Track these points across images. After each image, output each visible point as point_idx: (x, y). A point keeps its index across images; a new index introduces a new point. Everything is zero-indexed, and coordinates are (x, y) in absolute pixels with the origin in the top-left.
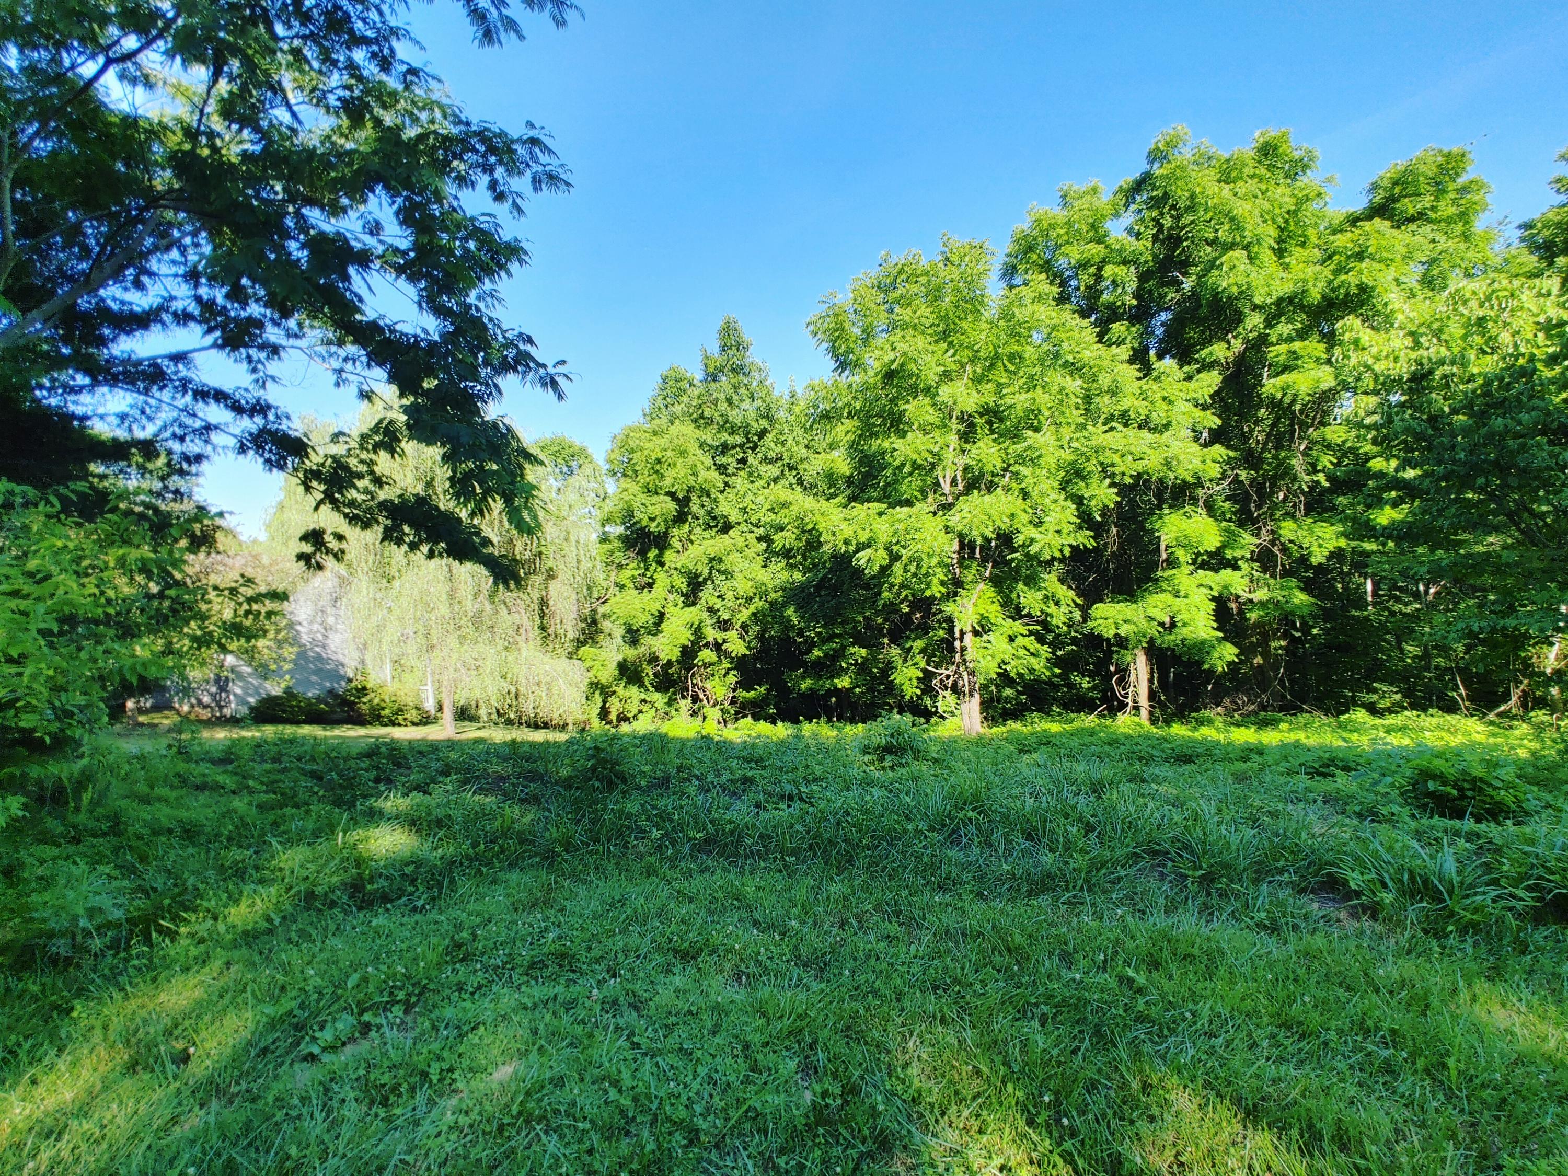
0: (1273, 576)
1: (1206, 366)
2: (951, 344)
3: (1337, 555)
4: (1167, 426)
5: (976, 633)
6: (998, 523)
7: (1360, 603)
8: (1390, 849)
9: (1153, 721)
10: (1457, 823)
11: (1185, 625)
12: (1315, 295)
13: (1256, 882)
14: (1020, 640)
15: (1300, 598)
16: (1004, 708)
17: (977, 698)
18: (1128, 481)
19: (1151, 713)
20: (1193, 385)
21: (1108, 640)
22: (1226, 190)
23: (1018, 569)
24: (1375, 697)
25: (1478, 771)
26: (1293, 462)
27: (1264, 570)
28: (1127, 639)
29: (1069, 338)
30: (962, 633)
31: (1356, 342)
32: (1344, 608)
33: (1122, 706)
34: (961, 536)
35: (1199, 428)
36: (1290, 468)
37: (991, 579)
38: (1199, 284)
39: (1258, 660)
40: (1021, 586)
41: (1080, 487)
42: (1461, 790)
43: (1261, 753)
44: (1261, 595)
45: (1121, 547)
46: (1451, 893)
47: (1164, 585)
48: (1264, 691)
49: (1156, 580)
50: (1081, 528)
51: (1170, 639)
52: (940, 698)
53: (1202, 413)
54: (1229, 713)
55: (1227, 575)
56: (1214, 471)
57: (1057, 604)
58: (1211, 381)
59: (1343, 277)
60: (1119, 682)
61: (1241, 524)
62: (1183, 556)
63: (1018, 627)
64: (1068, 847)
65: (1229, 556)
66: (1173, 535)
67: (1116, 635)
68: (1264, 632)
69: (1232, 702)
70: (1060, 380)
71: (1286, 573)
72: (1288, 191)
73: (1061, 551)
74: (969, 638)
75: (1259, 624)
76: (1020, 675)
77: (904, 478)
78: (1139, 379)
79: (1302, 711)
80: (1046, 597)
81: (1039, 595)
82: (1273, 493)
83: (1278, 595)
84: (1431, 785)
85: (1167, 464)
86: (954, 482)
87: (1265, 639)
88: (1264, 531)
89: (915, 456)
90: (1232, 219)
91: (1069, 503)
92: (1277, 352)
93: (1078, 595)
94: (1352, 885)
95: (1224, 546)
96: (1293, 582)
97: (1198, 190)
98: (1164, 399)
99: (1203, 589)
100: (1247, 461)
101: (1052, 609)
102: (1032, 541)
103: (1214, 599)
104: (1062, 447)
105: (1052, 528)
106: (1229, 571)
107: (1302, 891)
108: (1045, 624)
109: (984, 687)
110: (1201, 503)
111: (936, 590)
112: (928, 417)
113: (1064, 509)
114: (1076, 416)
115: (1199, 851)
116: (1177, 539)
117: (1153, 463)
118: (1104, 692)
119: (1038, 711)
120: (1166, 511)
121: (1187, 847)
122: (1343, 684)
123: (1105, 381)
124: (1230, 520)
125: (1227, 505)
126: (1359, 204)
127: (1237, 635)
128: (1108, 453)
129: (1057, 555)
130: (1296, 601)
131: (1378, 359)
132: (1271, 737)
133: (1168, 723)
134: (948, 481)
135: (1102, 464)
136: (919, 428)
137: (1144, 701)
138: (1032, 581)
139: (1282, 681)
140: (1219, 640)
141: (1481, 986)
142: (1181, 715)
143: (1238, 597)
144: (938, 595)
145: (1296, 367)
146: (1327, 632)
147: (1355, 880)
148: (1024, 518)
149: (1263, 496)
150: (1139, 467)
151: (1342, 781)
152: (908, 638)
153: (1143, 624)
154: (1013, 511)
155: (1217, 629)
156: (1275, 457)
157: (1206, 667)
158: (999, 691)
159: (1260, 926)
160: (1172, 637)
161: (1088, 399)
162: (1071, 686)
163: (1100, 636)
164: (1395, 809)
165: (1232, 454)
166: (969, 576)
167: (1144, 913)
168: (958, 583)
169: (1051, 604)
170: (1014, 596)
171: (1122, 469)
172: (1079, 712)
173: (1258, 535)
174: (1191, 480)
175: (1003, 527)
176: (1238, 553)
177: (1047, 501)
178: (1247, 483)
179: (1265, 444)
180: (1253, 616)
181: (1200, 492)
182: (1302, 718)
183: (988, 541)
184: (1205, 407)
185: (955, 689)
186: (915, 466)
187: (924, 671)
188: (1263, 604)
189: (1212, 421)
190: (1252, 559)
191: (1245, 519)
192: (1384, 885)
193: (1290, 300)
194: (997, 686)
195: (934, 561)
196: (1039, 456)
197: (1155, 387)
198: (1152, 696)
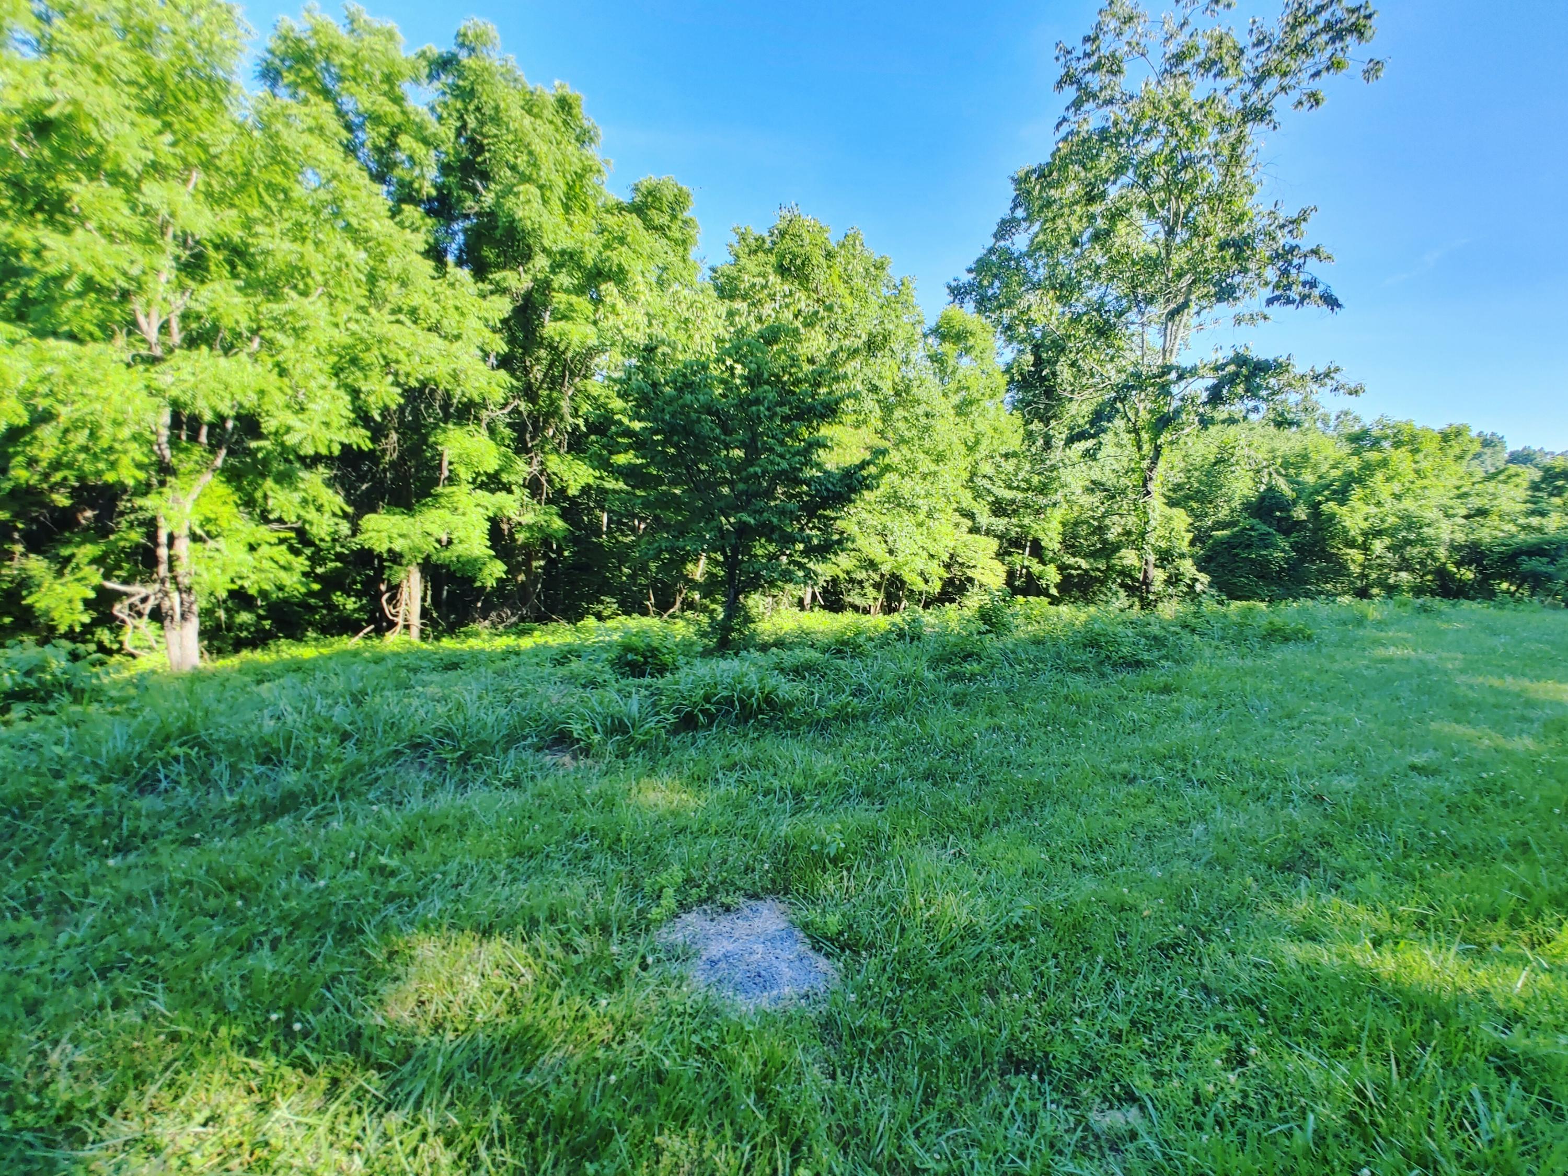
0: (539, 502)
1: (501, 290)
2: (168, 125)
3: (586, 490)
4: (458, 337)
5: (195, 538)
6: (239, 397)
7: (598, 532)
8: (601, 703)
9: (424, 637)
10: (641, 681)
11: (461, 542)
12: (589, 260)
13: (505, 751)
14: (264, 550)
15: (558, 524)
16: (238, 637)
17: (193, 626)
18: (414, 384)
19: (422, 631)
20: (485, 304)
21: (379, 556)
22: (527, 120)
23: (265, 462)
24: (601, 607)
25: (655, 644)
26: (562, 403)
27: (533, 495)
28: (401, 556)
29: (354, 198)
30: (171, 538)
31: (613, 306)
32: (588, 536)
33: (392, 625)
34: (176, 407)
35: (488, 349)
36: (558, 408)
37: (223, 471)
38: (498, 204)
39: (521, 577)
40: (269, 483)
41: (355, 377)
42: (645, 658)
43: (517, 654)
44: (528, 518)
45: (401, 457)
46: (633, 726)
47: (443, 501)
48: (524, 605)
49: (436, 497)
50: (355, 425)
51: (446, 556)
52: (128, 629)
53: (491, 335)
54: (494, 625)
55: (501, 496)
56: (498, 395)
57: (319, 509)
58: (502, 307)
59: (609, 253)
60: (389, 601)
61: (517, 452)
62: (465, 474)
63: (264, 533)
64: (319, 759)
65: (505, 480)
66: (456, 451)
67: (390, 551)
68: (529, 551)
69: (499, 616)
70: (339, 243)
71: (549, 501)
72: (577, 153)
73: (329, 447)
74: (183, 546)
75: (525, 546)
76: (263, 594)
77: (65, 298)
78: (433, 278)
79: (552, 620)
80: (305, 501)
81: (296, 497)
82: (544, 428)
83: (541, 519)
84: (630, 656)
85: (455, 376)
86: (164, 328)
87: (529, 558)
88: (535, 461)
89: (91, 270)
90: (531, 153)
91: (341, 393)
92: (560, 299)
93: (348, 502)
94: (575, 735)
95: (501, 470)
96: (554, 509)
97: (502, 105)
98: (457, 308)
99: (480, 509)
100: (526, 394)
101: (311, 514)
102: (289, 429)
103: (489, 519)
104: (336, 325)
105: (318, 418)
106: (504, 494)
107: (539, 749)
108: (301, 534)
109: (207, 613)
110: (484, 425)
111: (128, 475)
112: (118, 218)
113: (334, 398)
114: (359, 294)
115: (459, 734)
116: (460, 456)
117: (439, 371)
118: (372, 613)
119: (287, 637)
120: (450, 426)
121: (449, 735)
122: (582, 597)
123: (394, 265)
124: (508, 446)
125: (507, 431)
126: (625, 198)
127: (507, 556)
128: (392, 347)
129: (324, 451)
130: (555, 526)
131: (626, 326)
132: (526, 643)
133: (437, 639)
134: (156, 325)
135: (384, 357)
136: (101, 228)
137: (416, 621)
138: (285, 479)
139: (538, 596)
140: (491, 557)
141: (644, 781)
142: (451, 630)
143: (509, 519)
144: (130, 482)
145: (572, 319)
146: (574, 553)
147: (577, 729)
148: (280, 399)
149: (538, 430)
150: (428, 371)
151: (576, 665)
152: (68, 542)
153: (418, 540)
154: (264, 386)
155: (491, 548)
156: (549, 396)
157: (478, 584)
158: (230, 617)
159: (507, 784)
160: (448, 554)
161: (372, 279)
162: (332, 607)
163: (370, 551)
164: (606, 677)
165: (515, 383)
166: (186, 463)
167: (400, 803)
168: (165, 470)
169: (312, 509)
170: (258, 495)
171: (409, 369)
172: (340, 634)
173: (530, 464)
174: (478, 400)
175: (247, 404)
176: (513, 478)
177: (313, 385)
178: (525, 414)
179: (543, 382)
180: (521, 537)
181: (484, 414)
182: (552, 626)
183: (222, 419)
184: (494, 330)
185: (157, 615)
186: (89, 284)
187: (100, 590)
188: (530, 527)
189: (500, 345)
190: (524, 486)
191: (521, 448)
192: (596, 731)
193: (571, 256)
194: (227, 610)
195: (125, 433)
196: (304, 329)
197: (449, 292)
198: (424, 613)
